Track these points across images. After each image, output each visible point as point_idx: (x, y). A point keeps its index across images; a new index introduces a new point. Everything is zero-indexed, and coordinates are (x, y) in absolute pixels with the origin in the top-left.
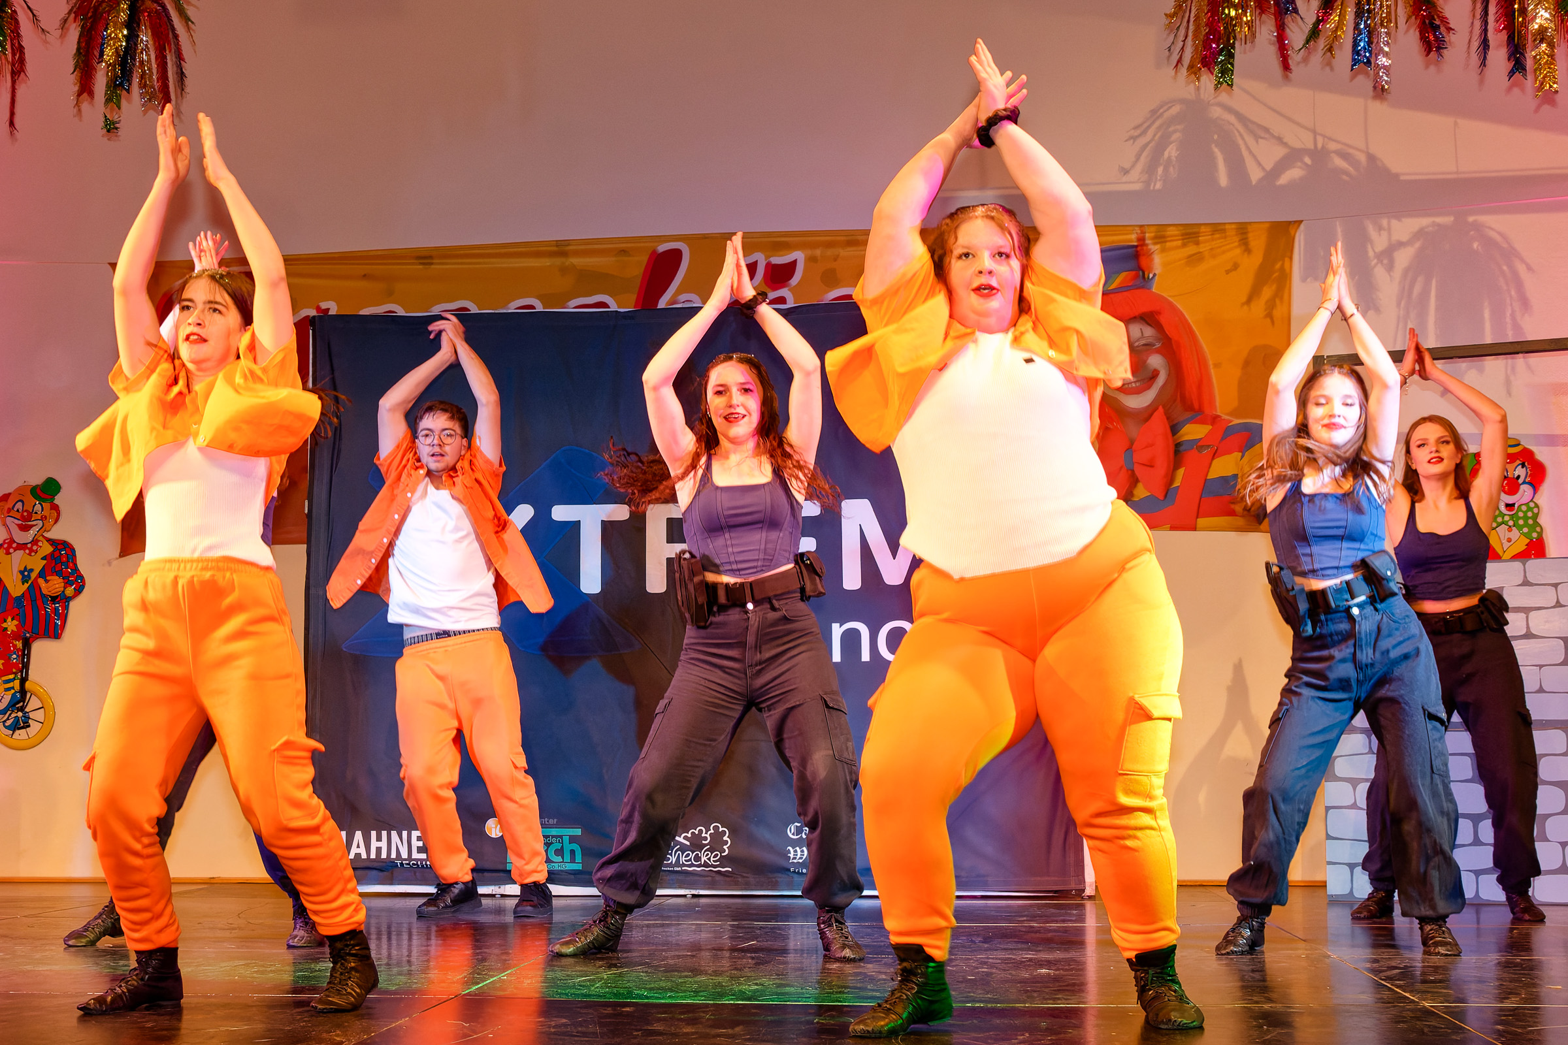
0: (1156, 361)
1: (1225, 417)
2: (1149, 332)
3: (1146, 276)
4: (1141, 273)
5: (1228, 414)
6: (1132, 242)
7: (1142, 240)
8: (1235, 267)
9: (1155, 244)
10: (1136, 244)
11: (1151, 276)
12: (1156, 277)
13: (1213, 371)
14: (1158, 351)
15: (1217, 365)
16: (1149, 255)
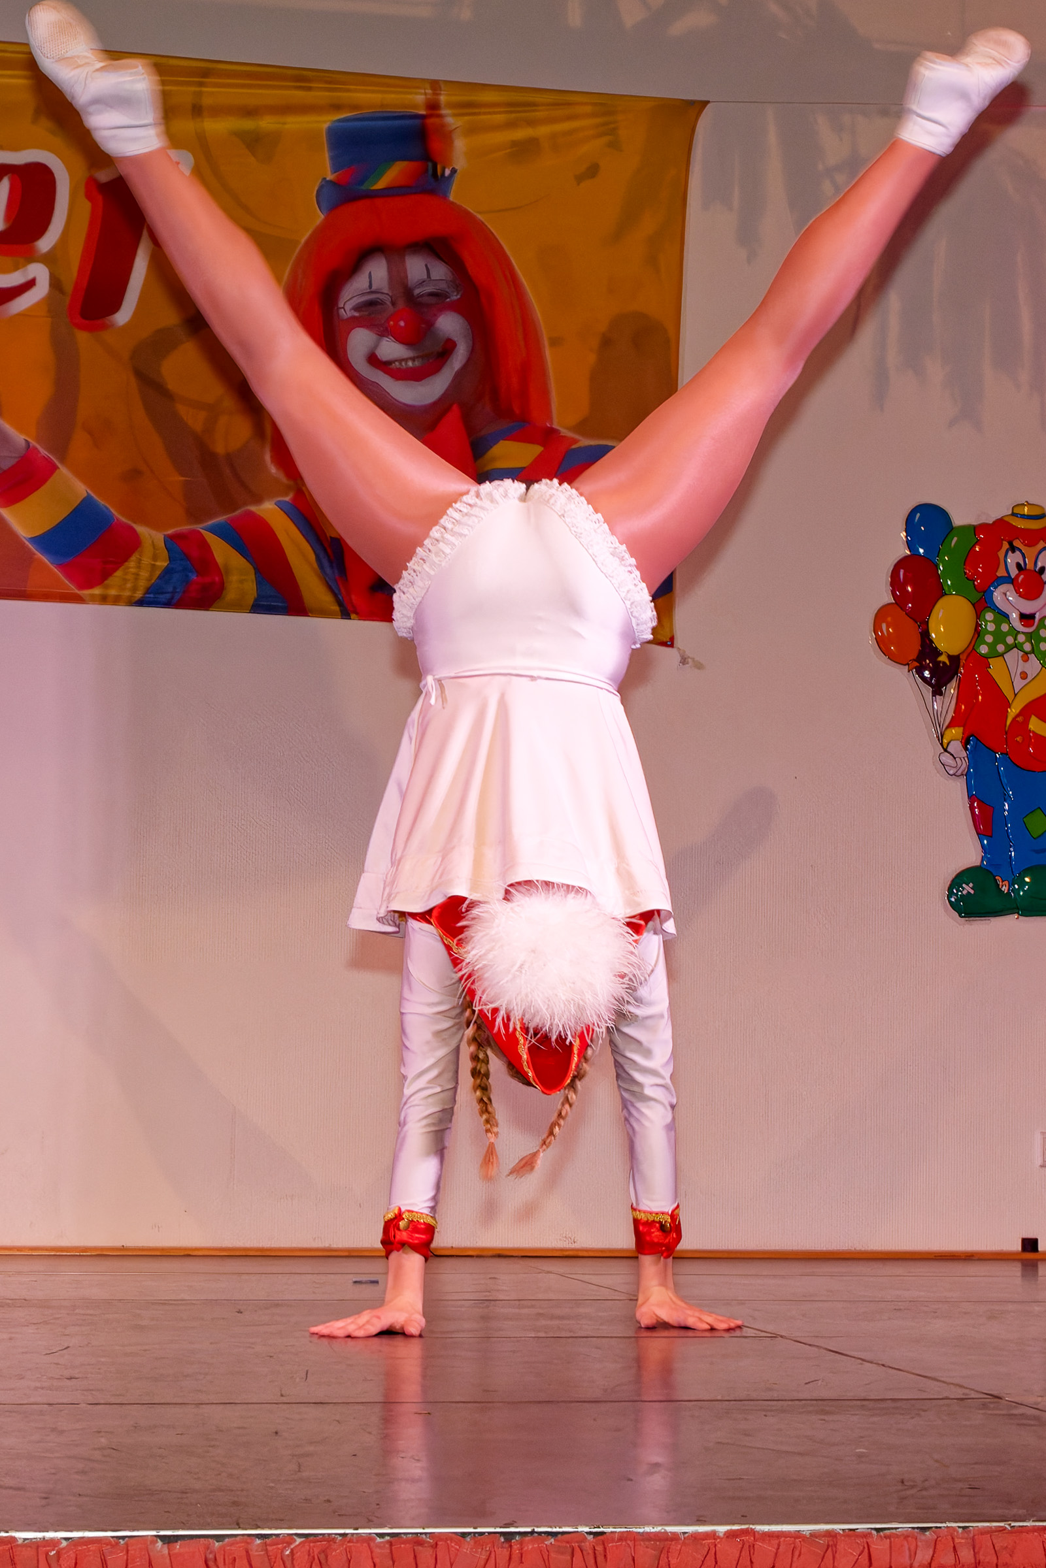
0: (449, 324)
1: (564, 432)
2: (441, 271)
3: (439, 174)
4: (430, 165)
5: (569, 429)
6: (415, 106)
7: (433, 106)
8: (593, 171)
9: (455, 115)
10: (423, 112)
11: (447, 172)
12: (457, 177)
13: (548, 353)
14: (455, 307)
15: (554, 342)
16: (447, 136)
